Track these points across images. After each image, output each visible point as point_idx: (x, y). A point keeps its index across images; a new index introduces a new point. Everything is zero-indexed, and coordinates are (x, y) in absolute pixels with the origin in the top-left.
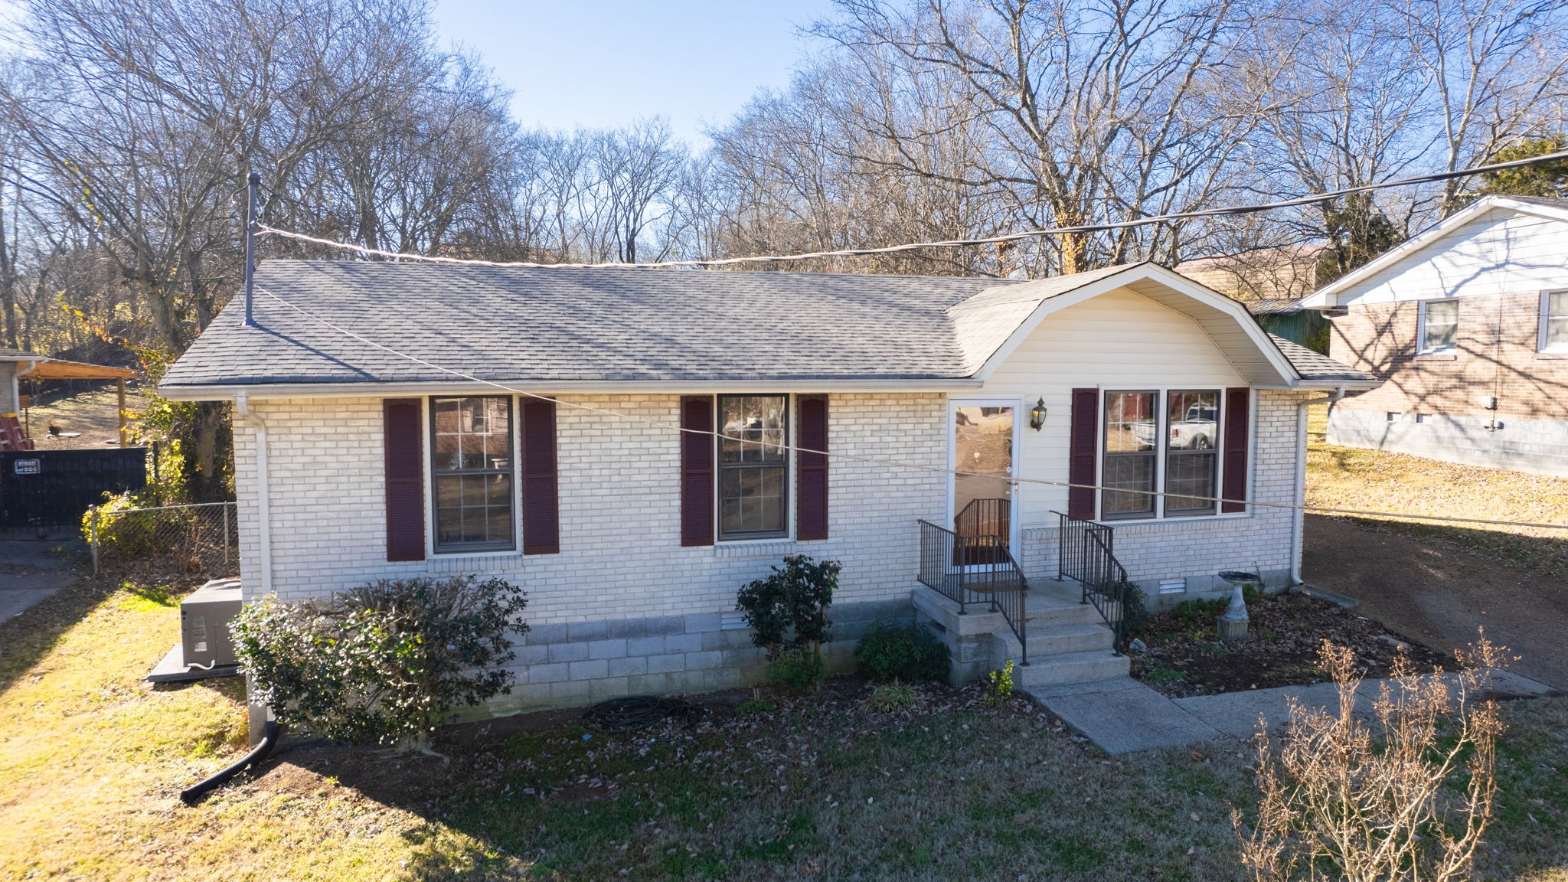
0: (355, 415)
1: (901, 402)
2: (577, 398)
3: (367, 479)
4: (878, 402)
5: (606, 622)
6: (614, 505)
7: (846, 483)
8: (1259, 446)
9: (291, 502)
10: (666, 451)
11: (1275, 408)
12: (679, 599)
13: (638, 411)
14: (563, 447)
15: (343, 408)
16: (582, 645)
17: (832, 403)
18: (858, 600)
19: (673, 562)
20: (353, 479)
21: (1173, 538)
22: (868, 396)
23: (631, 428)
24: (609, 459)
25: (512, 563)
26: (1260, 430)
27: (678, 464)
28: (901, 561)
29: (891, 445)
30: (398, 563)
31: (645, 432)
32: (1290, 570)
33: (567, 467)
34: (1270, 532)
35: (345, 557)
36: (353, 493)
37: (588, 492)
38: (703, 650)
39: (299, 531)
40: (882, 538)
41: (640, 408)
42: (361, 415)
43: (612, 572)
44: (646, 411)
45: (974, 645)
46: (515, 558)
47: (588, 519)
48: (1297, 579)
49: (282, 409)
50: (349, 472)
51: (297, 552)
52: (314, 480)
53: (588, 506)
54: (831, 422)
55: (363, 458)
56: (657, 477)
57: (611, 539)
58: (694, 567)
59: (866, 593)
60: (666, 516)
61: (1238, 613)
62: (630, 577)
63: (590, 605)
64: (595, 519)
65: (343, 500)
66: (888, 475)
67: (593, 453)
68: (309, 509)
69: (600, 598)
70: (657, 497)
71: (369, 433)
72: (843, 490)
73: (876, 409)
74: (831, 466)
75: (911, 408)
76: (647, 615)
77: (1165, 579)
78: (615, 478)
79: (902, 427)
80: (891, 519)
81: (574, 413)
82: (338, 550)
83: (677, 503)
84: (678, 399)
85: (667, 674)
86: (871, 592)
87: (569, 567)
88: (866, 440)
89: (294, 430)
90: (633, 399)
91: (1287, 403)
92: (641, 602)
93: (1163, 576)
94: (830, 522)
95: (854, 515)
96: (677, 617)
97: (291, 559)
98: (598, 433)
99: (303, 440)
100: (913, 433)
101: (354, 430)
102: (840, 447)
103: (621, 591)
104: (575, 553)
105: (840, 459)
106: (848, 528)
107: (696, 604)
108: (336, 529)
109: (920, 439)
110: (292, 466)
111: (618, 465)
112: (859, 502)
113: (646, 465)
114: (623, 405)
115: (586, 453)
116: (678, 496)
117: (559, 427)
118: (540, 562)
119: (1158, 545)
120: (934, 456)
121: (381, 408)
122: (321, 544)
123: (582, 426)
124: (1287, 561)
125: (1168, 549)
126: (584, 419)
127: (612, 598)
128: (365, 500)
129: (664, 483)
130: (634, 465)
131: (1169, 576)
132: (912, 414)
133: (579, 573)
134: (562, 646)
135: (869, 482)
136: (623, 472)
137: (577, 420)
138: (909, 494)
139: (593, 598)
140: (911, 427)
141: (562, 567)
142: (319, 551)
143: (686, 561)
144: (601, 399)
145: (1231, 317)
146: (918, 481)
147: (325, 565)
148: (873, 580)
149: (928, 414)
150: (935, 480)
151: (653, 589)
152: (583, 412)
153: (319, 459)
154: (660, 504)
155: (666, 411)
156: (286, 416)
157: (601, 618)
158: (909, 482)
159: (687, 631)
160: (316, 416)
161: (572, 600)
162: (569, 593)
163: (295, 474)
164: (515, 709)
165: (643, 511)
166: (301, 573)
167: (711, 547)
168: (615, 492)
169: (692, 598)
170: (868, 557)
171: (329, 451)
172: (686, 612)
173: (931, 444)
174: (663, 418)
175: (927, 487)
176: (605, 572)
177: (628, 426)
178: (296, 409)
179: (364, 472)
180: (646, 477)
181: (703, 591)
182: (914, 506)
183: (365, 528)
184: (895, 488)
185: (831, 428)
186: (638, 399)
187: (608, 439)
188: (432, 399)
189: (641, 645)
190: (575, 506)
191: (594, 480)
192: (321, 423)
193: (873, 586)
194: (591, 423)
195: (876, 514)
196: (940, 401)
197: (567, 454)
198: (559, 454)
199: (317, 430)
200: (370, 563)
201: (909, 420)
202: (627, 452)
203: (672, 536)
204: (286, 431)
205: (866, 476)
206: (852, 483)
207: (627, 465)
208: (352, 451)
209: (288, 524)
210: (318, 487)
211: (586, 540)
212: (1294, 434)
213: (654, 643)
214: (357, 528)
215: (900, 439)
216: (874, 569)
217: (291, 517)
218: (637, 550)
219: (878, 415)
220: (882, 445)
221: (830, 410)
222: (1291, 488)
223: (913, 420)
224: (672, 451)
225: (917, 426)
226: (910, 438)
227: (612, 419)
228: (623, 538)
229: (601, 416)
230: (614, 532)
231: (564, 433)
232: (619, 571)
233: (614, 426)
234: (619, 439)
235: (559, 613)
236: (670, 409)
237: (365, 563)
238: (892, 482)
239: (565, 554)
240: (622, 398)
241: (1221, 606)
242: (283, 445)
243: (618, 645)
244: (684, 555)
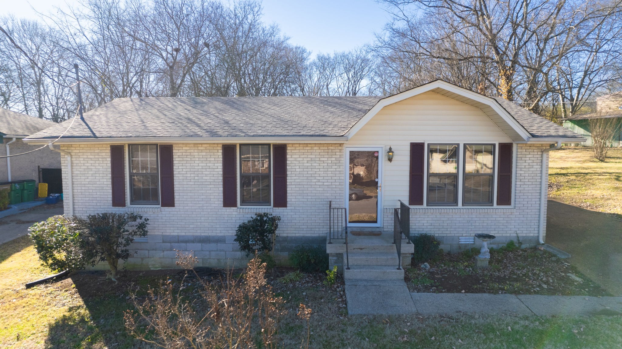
0: (101, 151)
1: (321, 148)
2: (181, 145)
3: (106, 175)
4: (310, 148)
5: (193, 236)
6: (196, 189)
7: (296, 183)
8: (518, 172)
9: (80, 183)
10: (217, 167)
11: (528, 153)
12: (223, 229)
13: (205, 151)
14: (176, 165)
15: (97, 149)
16: (184, 244)
17: (288, 148)
18: (302, 235)
19: (220, 213)
20: (101, 175)
21: (466, 216)
22: (305, 145)
23: (203, 158)
24: (194, 170)
25: (156, 210)
26: (518, 164)
27: (222, 173)
28: (322, 219)
29: (317, 167)
30: (116, 207)
31: (208, 159)
32: (538, 237)
33: (177, 173)
34: (525, 216)
35: (98, 204)
36: (101, 180)
37: (185, 183)
38: (233, 251)
39: (83, 193)
40: (312, 208)
41: (206, 150)
42: (103, 151)
43: (195, 216)
44: (208, 151)
45: (335, 258)
46: (158, 208)
47: (186, 194)
48: (542, 242)
49: (77, 148)
50: (99, 172)
51: (82, 201)
52: (88, 175)
53: (185, 189)
54: (288, 156)
55: (104, 167)
56: (213, 178)
57: (195, 202)
58: (229, 216)
59: (305, 232)
60: (217, 194)
61: (485, 256)
62: (202, 218)
63: (187, 229)
64: (189, 194)
65: (98, 183)
66: (315, 181)
67: (188, 167)
68: (86, 185)
69: (191, 226)
70: (213, 186)
71: (106, 158)
72: (294, 186)
73: (309, 151)
74: (288, 175)
75: (326, 151)
76: (210, 234)
77: (462, 236)
78: (196, 178)
79: (321, 159)
80: (317, 200)
81: (180, 151)
82: (96, 201)
83: (221, 189)
84: (221, 146)
85: (218, 259)
86: (308, 232)
87: (178, 213)
88: (305, 165)
89: (81, 157)
90: (203, 145)
91: (535, 151)
92: (207, 229)
94: (288, 200)
95: (299, 197)
96: (222, 236)
97: (80, 204)
98: (189, 159)
99: (84, 160)
100: (327, 162)
101: (101, 157)
102: (293, 167)
103: (199, 224)
104: (181, 207)
105: (292, 173)
106: (297, 203)
107: (229, 231)
108: (95, 193)
109: (330, 165)
110: (81, 170)
111: (197, 173)
112: (301, 192)
113: (209, 173)
114: (199, 148)
115: (185, 167)
116: (222, 186)
117: (174, 157)
118: (167, 210)
119: (458, 219)
120: (337, 172)
121: (110, 148)
122: (90, 199)
123: (183, 157)
124: (537, 232)
125: (464, 222)
126: (184, 154)
127: (195, 226)
128: (105, 183)
129: (216, 181)
130: (204, 173)
131: (464, 235)
132: (326, 154)
133: (182, 215)
134: (176, 244)
135: (306, 183)
136: (199, 175)
137: (181, 154)
138: (325, 189)
139: (188, 226)
140: (326, 159)
141: (176, 213)
142: (89, 201)
143: (226, 213)
144: (190, 146)
145: (490, 107)
146: (330, 184)
147: (92, 207)
148: (309, 227)
149: (334, 154)
150: (338, 184)
151: (212, 224)
152: (184, 151)
153: (89, 167)
154: (215, 189)
155: (216, 151)
156: (78, 151)
157: (191, 234)
158: (325, 184)
159: (226, 242)
160: (88, 151)
161: (180, 226)
162: (179, 223)
163: (81, 173)
164: (159, 268)
165: (207, 192)
166: (84, 209)
167: (236, 208)
168: (196, 183)
169: (228, 229)
170: (306, 216)
171: (93, 164)
172: (225, 234)
173: (336, 167)
174: (215, 154)
175: (334, 186)
176: (193, 216)
177: (201, 157)
178: (81, 149)
179: (104, 173)
180: (209, 178)
181: (232, 226)
182: (328, 194)
183: (105, 194)
184: (318, 186)
185: (288, 159)
186: (205, 145)
187: (193, 162)
188: (129, 144)
189: (207, 246)
190: (180, 189)
191: (188, 178)
192: (89, 154)
193: (308, 229)
194: (187, 155)
195: (310, 197)
196: (340, 148)
197: (177, 168)
198: (174, 167)
199: (89, 157)
200: (107, 207)
201: (325, 156)
202: (201, 167)
203: (220, 202)
204: (78, 157)
205: (304, 181)
206: (298, 183)
207: (201, 173)
208: (100, 165)
209: (79, 191)
210: (89, 178)
211: (185, 202)
212: (540, 167)
213: (213, 246)
214: (102, 194)
215: (321, 165)
216: (309, 221)
217: (80, 188)
218: (205, 208)
219: (310, 154)
220: (312, 167)
221: (288, 151)
222: (538, 194)
223: (327, 156)
224: (219, 167)
225: (329, 159)
226: (326, 164)
227: (195, 154)
228: (200, 202)
229: (190, 153)
230: (196, 200)
231: (176, 159)
232: (198, 216)
233: (196, 156)
234: (198, 162)
235: (175, 231)
236: (218, 150)
237: (105, 207)
238: (317, 183)
239: (177, 207)
240: (199, 145)
242: (77, 162)
243: (198, 246)
244: (224, 211)
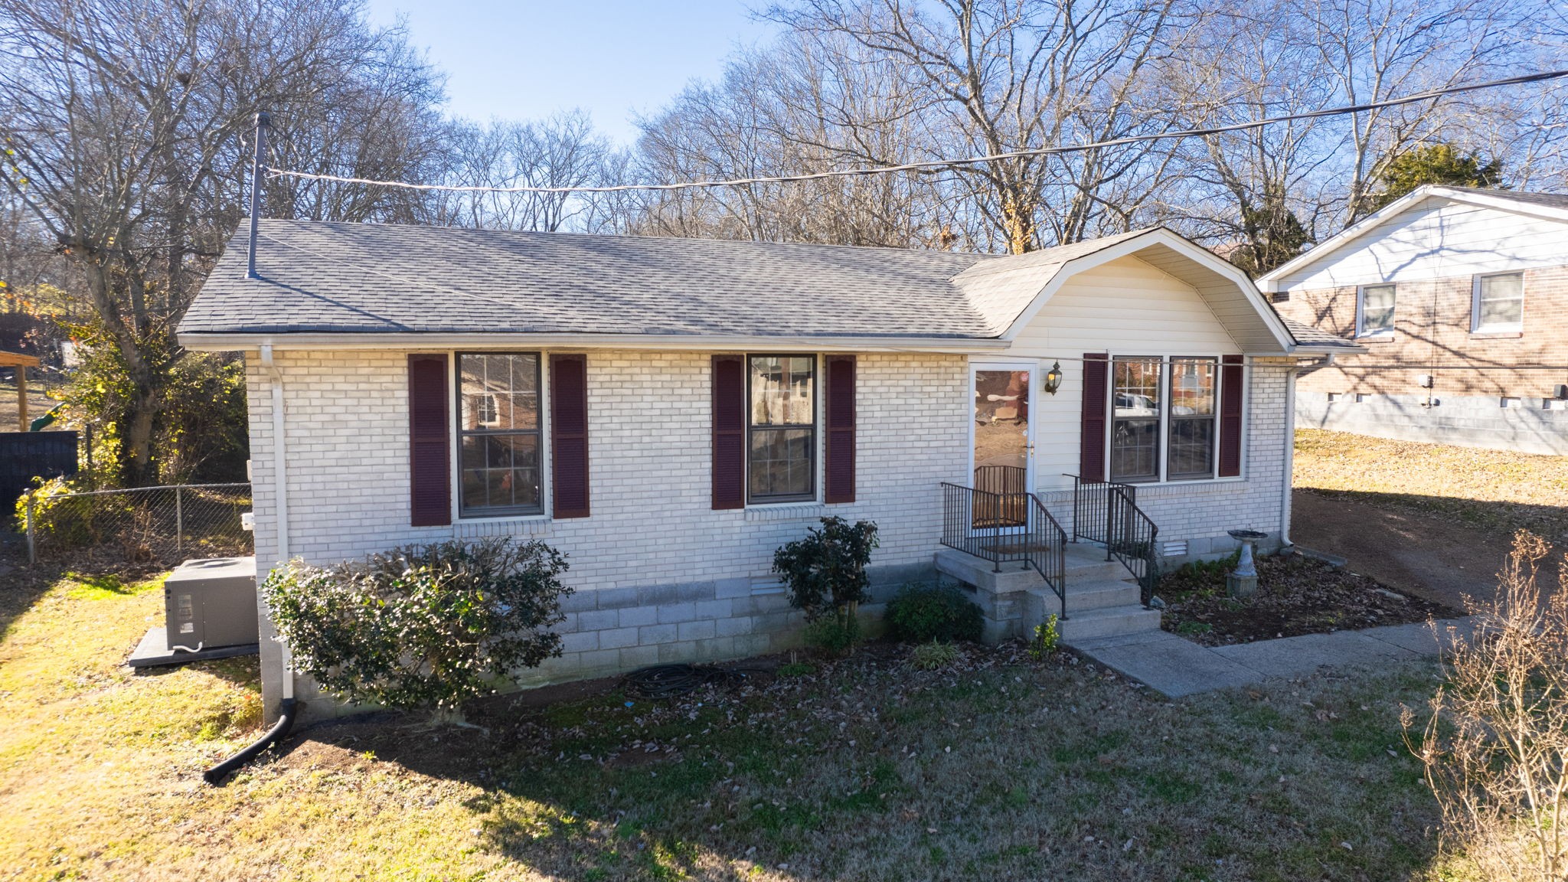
0: (378, 371)
1: (925, 364)
2: (608, 356)
3: (391, 438)
4: (902, 364)
5: (636, 588)
6: (645, 467)
7: (873, 445)
8: (1253, 411)
9: (309, 463)
10: (697, 412)
11: (1267, 375)
12: (710, 564)
13: (670, 370)
14: (594, 407)
15: (365, 364)
16: (611, 613)
17: (859, 364)
18: (884, 563)
19: (703, 525)
20: (375, 439)
21: (1176, 501)
22: (894, 358)
23: (663, 388)
24: (640, 419)
25: (541, 527)
26: (1253, 396)
27: (709, 425)
28: (924, 524)
29: (916, 407)
30: (422, 528)
31: (677, 392)
32: (1280, 532)
33: (598, 427)
34: (1263, 495)
35: (367, 522)
36: (375, 453)
37: (619, 454)
38: (733, 616)
39: (317, 494)
40: (907, 501)
41: (672, 367)
42: (384, 371)
43: (643, 536)
44: (677, 370)
45: (1009, 603)
46: (544, 521)
47: (619, 482)
48: (1287, 540)
49: (299, 363)
50: (372, 431)
51: (314, 517)
52: (334, 440)
53: (618, 468)
54: (858, 383)
55: (386, 416)
56: (688, 438)
57: (642, 502)
58: (725, 531)
59: (891, 556)
60: (697, 479)
61: (1248, 569)
62: (660, 541)
63: (620, 571)
64: (626, 482)
65: (365, 461)
66: (913, 438)
67: (625, 413)
68: (328, 471)
69: (631, 564)
70: (688, 459)
71: (393, 390)
72: (870, 452)
73: (901, 371)
74: (858, 428)
75: (935, 370)
76: (678, 581)
77: (1168, 542)
78: (646, 439)
79: (926, 389)
80: (916, 482)
81: (605, 371)
82: (359, 515)
83: (708, 465)
84: (709, 357)
85: (697, 641)
86: (896, 556)
87: (599, 531)
88: (893, 402)
89: (312, 387)
90: (664, 356)
91: (1278, 370)
92: (672, 567)
93: (1166, 539)
94: (857, 485)
95: (880, 477)
96: (707, 583)
97: (308, 525)
98: (629, 392)
99: (322, 397)
100: (936, 395)
101: (377, 386)
102: (867, 409)
103: (652, 556)
104: (606, 517)
105: (867, 421)
106: (875, 490)
107: (726, 569)
108: (358, 492)
109: (943, 401)
110: (311, 425)
111: (649, 426)
112: (884, 465)
113: (678, 425)
114: (654, 363)
115: (617, 413)
116: (709, 458)
117: (589, 385)
118: (569, 526)
119: (1162, 507)
120: (956, 419)
121: (405, 363)
122: (342, 508)
123: (613, 385)
124: (1278, 524)
125: (1172, 512)
126: (615, 378)
127: (643, 563)
128: (389, 461)
129: (694, 445)
130: (665, 425)
131: (1172, 538)
132: (935, 376)
133: (609, 538)
134: (591, 614)
135: (894, 445)
136: (654, 432)
137: (608, 378)
138: (932, 456)
139: (623, 564)
140: (934, 389)
141: (592, 532)
142: (338, 516)
143: (717, 525)
144: (632, 357)
145: (1234, 284)
146: (941, 444)
147: (346, 531)
148: (898, 544)
149: (950, 376)
150: (957, 443)
151: (683, 554)
152: (614, 370)
153: (338, 417)
154: (691, 466)
155: (697, 371)
156: (305, 371)
157: (631, 584)
158: (932, 444)
159: (717, 597)
160: (337, 371)
161: (602, 565)
162: (599, 558)
163: (314, 433)
164: (544, 681)
165: (674, 473)
166: (320, 540)
167: (742, 510)
168: (646, 453)
169: (722, 563)
170: (893, 520)
171: (350, 409)
172: (716, 577)
173: (953, 406)
174: (694, 378)
175: (950, 449)
176: (637, 536)
177: (659, 385)
178: (315, 364)
179: (387, 432)
180: (677, 438)
181: (733, 556)
182: (937, 468)
183: (388, 491)
184: (919, 451)
185: (858, 390)
186: (670, 357)
187: (639, 399)
188: (458, 354)
189: (672, 612)
190: (605, 468)
191: (624, 441)
192: (342, 379)
193: (898, 550)
194: (622, 382)
195: (901, 476)
196: (962, 364)
197: (598, 414)
198: (590, 413)
199: (338, 387)
200: (393, 528)
201: (933, 383)
202: (658, 412)
203: (702, 499)
204: (304, 387)
205: (891, 439)
206: (879, 445)
207: (658, 426)
208: (375, 409)
209: (305, 487)
210: (338, 447)
211: (617, 503)
212: (1283, 400)
213: (685, 609)
214: (379, 491)
215: (924, 401)
216: (899, 532)
217: (308, 479)
218: (668, 514)
219: (903, 376)
220: (907, 408)
221: (858, 371)
222: (1281, 452)
223: (936, 383)
224: (703, 411)
225: (941, 389)
226: (934, 401)
227: (644, 378)
228: (654, 501)
229: (632, 375)
230: (645, 495)
231: (595, 392)
232: (649, 535)
233: (645, 385)
234: (650, 399)
235: (589, 580)
236: (701, 368)
237: (387, 528)
238: (917, 444)
239: (595, 518)
240: (653, 356)
241: (1233, 563)
242: (300, 402)
243: (649, 612)
244: (715, 518)
